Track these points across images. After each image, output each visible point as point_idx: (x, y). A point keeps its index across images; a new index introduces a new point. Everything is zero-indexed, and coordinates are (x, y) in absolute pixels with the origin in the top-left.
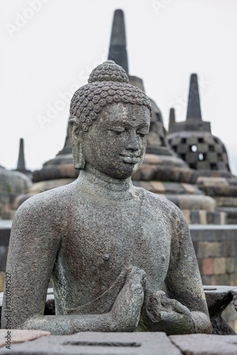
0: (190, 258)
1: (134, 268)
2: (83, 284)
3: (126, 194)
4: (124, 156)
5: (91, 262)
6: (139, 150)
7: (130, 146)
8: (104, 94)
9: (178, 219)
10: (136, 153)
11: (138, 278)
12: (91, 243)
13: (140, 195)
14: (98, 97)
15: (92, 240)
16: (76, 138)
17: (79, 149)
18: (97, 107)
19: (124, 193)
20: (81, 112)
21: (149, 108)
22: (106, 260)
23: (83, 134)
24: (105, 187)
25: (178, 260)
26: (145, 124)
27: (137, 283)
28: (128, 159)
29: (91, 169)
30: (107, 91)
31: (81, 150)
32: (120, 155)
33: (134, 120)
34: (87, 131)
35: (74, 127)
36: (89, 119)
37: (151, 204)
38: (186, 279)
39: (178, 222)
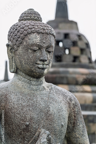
0: (81, 126)
1: (43, 130)
2: (14, 140)
3: (41, 87)
4: (38, 64)
5: (18, 127)
6: (48, 61)
7: (41, 58)
8: (26, 28)
9: (73, 102)
10: (46, 63)
11: (45, 136)
12: (18, 116)
13: (50, 88)
14: (22, 30)
15: (18, 114)
16: (11, 54)
17: (12, 61)
18: (22, 35)
19: (39, 86)
20: (13, 39)
21: (54, 36)
22: (27, 126)
23: (15, 52)
24: (28, 83)
25: (74, 127)
26: (51, 45)
27: (44, 139)
28: (41, 66)
29: (20, 73)
30: (28, 26)
31: (14, 61)
32: (36, 64)
33: (44, 43)
34: (17, 50)
35: (10, 48)
36: (18, 43)
37: (56, 93)
38: (78, 138)
39: (73, 104)
